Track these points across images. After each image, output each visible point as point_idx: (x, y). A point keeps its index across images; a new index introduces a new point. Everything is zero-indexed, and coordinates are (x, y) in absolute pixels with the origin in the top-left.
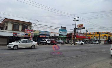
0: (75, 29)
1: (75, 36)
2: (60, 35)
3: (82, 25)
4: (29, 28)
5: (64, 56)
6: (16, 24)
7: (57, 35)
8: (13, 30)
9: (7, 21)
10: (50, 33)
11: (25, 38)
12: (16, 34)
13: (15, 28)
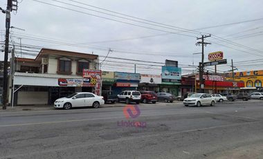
0: (202, 65)
1: (202, 81)
2: (163, 80)
3: (221, 54)
4: (91, 67)
5: (167, 130)
6: (65, 60)
7: (158, 81)
8: (59, 73)
10: (140, 76)
11: (84, 89)
13: (63, 69)
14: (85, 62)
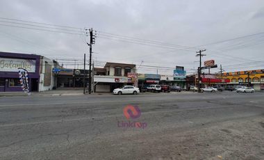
0: (200, 69)
1: (200, 79)
2: (174, 78)
3: (213, 61)
4: (132, 71)
5: (177, 108)
6: (119, 68)
7: (171, 79)
8: (115, 75)
9: (109, 65)
10: (160, 76)
11: (128, 84)
12: (118, 79)
13: (117, 73)
14: (129, 68)
